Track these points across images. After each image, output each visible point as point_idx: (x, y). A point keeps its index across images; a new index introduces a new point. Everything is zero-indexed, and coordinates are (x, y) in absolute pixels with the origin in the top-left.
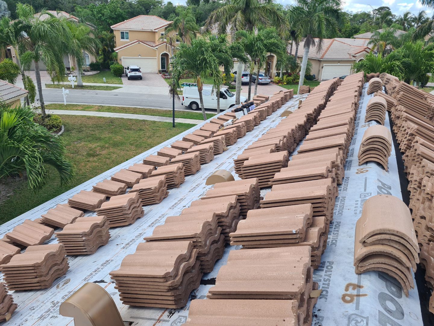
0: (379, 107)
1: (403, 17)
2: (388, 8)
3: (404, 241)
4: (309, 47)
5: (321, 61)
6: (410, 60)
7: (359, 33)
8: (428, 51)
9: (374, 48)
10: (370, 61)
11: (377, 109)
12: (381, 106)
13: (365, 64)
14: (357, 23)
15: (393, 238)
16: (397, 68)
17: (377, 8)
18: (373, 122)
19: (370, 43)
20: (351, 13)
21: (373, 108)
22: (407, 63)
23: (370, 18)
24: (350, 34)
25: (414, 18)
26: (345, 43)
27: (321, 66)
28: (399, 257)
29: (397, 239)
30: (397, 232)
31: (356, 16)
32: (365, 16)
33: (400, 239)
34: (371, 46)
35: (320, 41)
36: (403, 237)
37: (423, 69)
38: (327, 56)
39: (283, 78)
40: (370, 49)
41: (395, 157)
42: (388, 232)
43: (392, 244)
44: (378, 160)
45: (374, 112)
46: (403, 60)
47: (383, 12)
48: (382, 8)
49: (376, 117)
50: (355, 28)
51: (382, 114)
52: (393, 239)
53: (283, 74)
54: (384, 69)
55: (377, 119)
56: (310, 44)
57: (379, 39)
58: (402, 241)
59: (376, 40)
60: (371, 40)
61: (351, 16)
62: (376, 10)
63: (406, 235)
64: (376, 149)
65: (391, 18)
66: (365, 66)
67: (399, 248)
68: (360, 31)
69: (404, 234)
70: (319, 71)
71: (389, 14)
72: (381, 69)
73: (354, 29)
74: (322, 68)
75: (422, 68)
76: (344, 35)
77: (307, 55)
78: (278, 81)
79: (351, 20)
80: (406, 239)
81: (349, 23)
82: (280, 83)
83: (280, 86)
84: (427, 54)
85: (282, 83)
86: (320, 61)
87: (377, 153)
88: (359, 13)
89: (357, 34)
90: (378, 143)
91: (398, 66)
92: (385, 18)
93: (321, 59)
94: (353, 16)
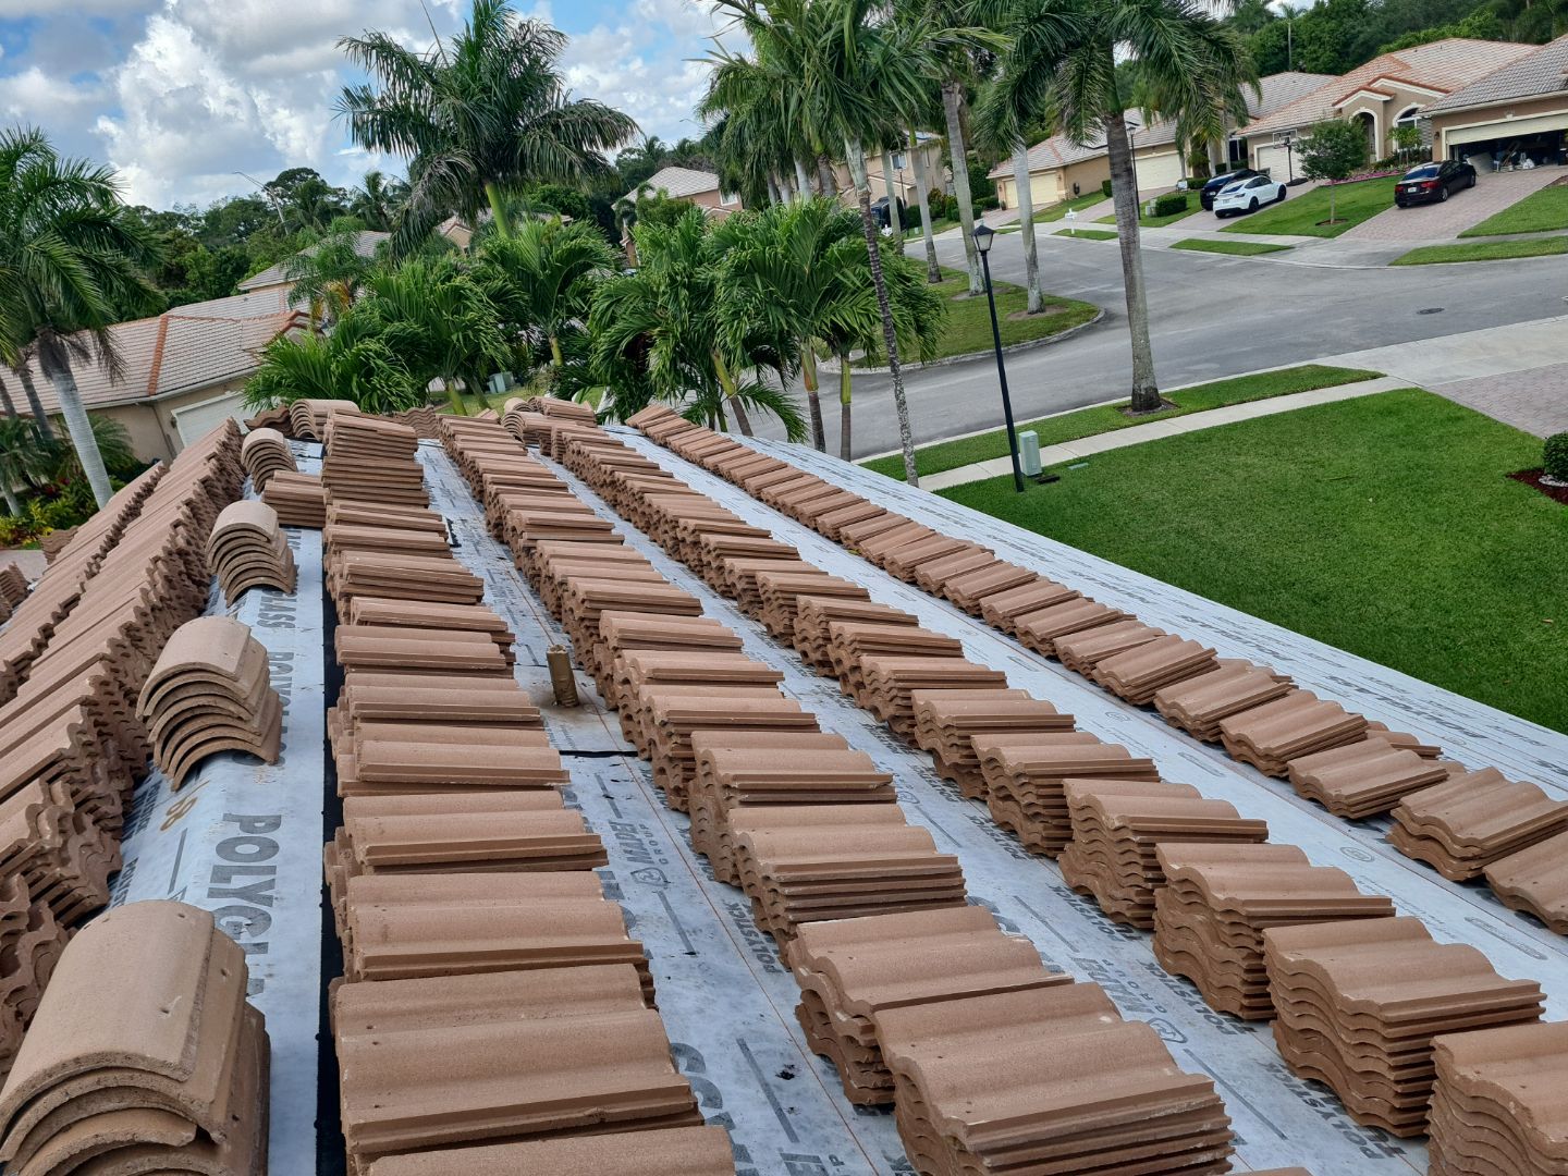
0: (242, 541)
1: (365, 190)
2: (310, 172)
3: (118, 1075)
4: (67, 372)
5: (155, 402)
6: (411, 326)
7: (250, 273)
8: (443, 283)
9: (315, 309)
10: (285, 364)
11: (242, 550)
12: (246, 534)
13: (276, 379)
14: (231, 241)
15: (75, 1088)
16: (380, 362)
17: (274, 179)
18: (252, 593)
19: (294, 298)
20: (193, 210)
21: (224, 550)
22: (404, 338)
23: (267, 213)
24: (225, 280)
25: (401, 189)
26: (213, 320)
27: (166, 420)
28: (129, 1137)
29: (88, 1084)
30: (77, 1060)
31: (214, 217)
32: (246, 213)
33: (102, 1076)
34: (304, 306)
35: (103, 340)
36: (105, 1064)
37: (458, 340)
38: (170, 381)
39: (25, 511)
40: (306, 315)
41: (322, 689)
42: (48, 1081)
43: (94, 1108)
44: (226, 742)
45: (235, 562)
46: (387, 330)
47: (299, 184)
48: (288, 177)
49: (252, 574)
50: (229, 259)
51: (265, 558)
52: (80, 1093)
53: (22, 499)
54: (341, 375)
55: (262, 580)
56: (66, 359)
57: (319, 279)
58: (111, 1079)
59: (311, 283)
60: (290, 288)
61: (199, 219)
62: (270, 184)
63: (111, 1053)
64: (198, 712)
65: (335, 199)
66: (279, 384)
67: (123, 1105)
68: (252, 265)
69: (102, 1055)
70: (167, 439)
71: (318, 188)
72: (334, 380)
73: (226, 262)
74: (173, 424)
75: (454, 337)
76: (201, 291)
77: (75, 401)
78: (12, 531)
79: (203, 234)
80: (118, 1064)
81: (200, 247)
82: (24, 538)
83: (28, 547)
84: (446, 294)
85: (33, 534)
86: (150, 406)
87: (209, 721)
88: (223, 206)
89: (248, 277)
90: (192, 691)
91: (379, 355)
92: (314, 203)
93: (153, 398)
94: (207, 219)
